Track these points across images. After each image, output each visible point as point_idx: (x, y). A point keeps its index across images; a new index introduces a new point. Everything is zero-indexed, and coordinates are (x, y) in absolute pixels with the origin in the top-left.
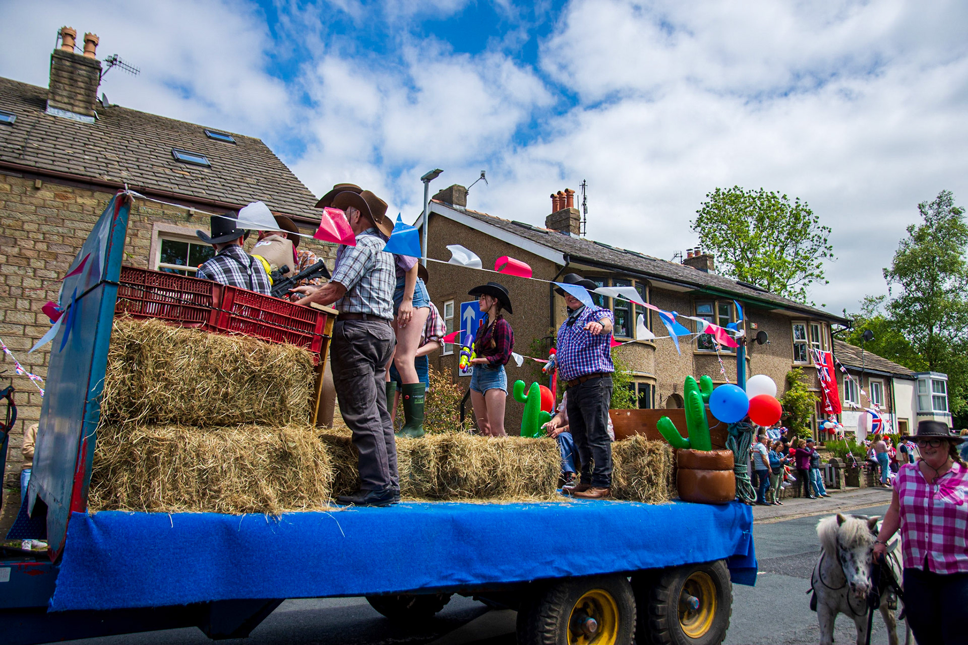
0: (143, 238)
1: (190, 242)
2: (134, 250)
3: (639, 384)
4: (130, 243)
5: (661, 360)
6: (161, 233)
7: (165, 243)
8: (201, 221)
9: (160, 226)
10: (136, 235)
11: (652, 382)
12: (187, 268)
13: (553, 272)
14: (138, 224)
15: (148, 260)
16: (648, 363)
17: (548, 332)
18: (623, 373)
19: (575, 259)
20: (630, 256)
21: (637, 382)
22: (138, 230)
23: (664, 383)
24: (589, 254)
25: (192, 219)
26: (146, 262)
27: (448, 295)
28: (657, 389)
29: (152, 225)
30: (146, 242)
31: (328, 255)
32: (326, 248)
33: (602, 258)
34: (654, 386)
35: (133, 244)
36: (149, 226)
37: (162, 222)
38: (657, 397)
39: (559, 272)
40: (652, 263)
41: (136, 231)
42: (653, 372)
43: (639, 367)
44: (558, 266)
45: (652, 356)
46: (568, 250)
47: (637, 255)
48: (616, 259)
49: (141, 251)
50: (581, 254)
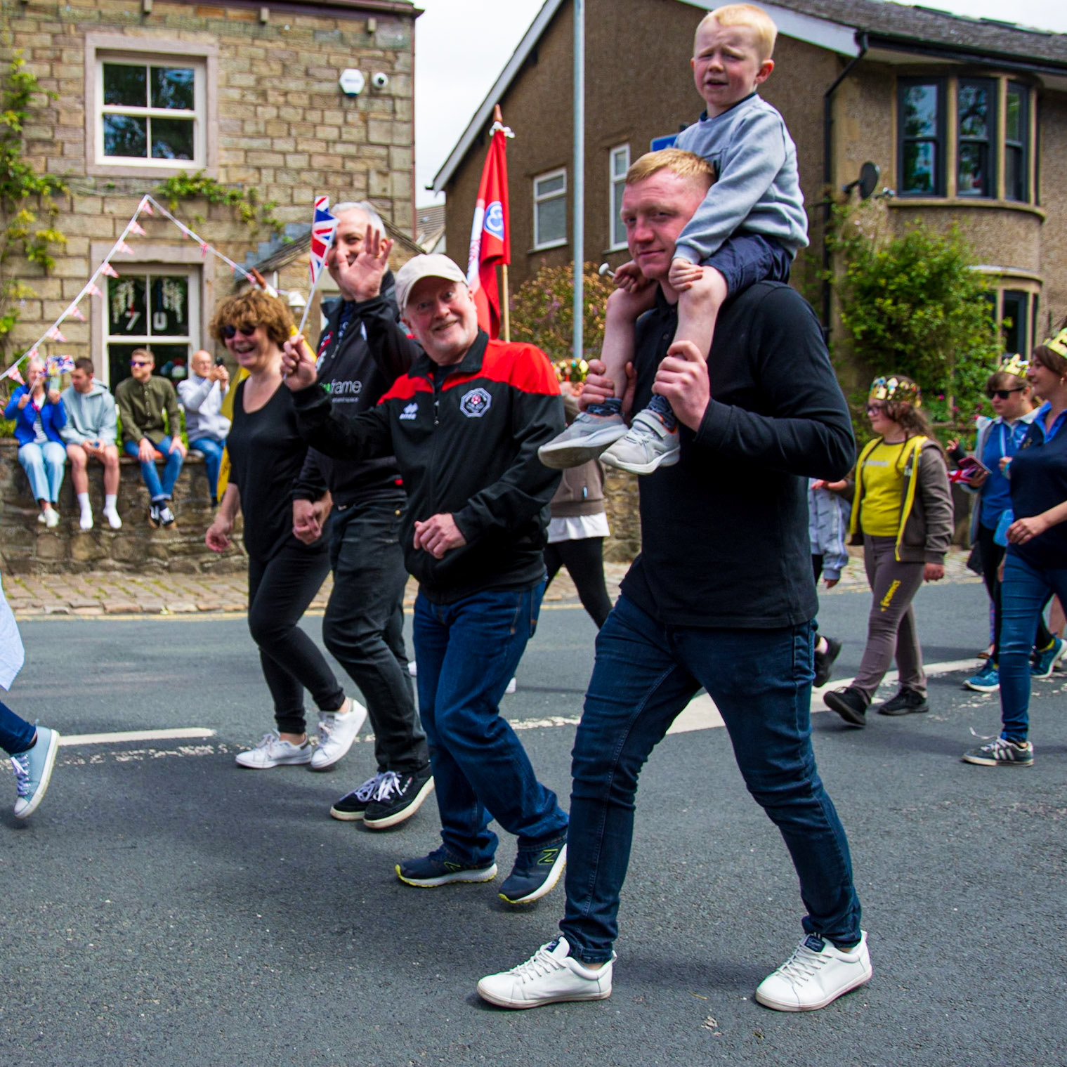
0: (71, 63)
1: (149, 64)
2: (58, 86)
3: (1006, 292)
4: (52, 74)
5: (1055, 241)
6: (100, 52)
7: (108, 69)
8: (165, 22)
9: (98, 39)
10: (58, 59)
11: (1032, 289)
12: (149, 111)
13: (830, 73)
14: (61, 38)
15: (83, 103)
16: (1026, 249)
17: (820, 194)
18: (974, 269)
19: (878, 40)
20: (995, 30)
21: (1000, 289)
22: (61, 51)
23: (1059, 288)
24: (907, 28)
25: (149, 20)
26: (79, 107)
27: (619, 133)
28: (1043, 301)
29: (84, 38)
30: (76, 71)
31: (393, 68)
32: (390, 55)
33: (934, 35)
34: (1036, 297)
35: (56, 75)
36: (79, 41)
37: (101, 31)
38: (1042, 319)
39: (843, 71)
40: (1044, 40)
41: (58, 53)
42: (1036, 267)
43: (1006, 258)
44: (841, 58)
45: (1035, 235)
46: (864, 24)
47: (1010, 27)
48: (966, 36)
49: (70, 87)
50: (890, 30)
